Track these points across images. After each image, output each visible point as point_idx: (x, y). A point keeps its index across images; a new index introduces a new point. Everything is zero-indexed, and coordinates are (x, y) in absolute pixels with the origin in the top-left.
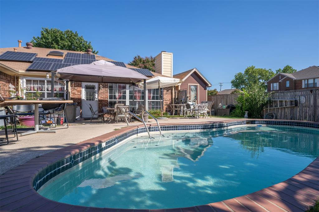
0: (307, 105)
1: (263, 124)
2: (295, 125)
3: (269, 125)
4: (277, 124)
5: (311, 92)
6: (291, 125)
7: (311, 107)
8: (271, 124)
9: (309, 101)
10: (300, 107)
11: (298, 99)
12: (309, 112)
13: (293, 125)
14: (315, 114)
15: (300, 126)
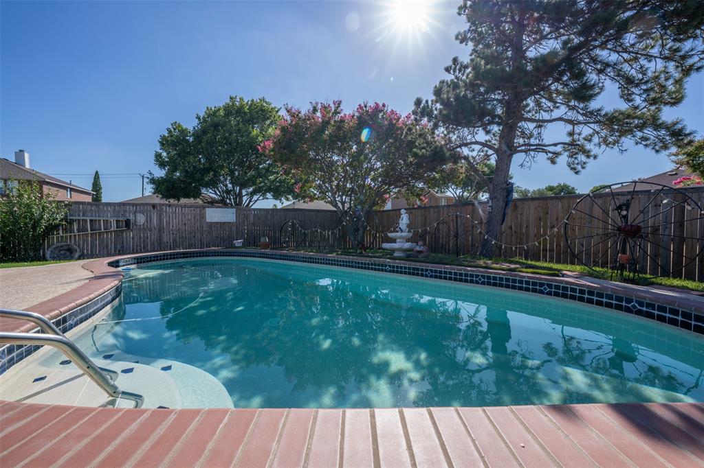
0: (147, 226)
1: (131, 264)
2: (181, 258)
3: (142, 265)
4: (154, 260)
5: (154, 208)
6: (174, 258)
7: (153, 229)
8: (144, 262)
9: (150, 220)
10: (134, 231)
11: (132, 217)
12: (151, 238)
13: (177, 258)
14: (160, 240)
15: (187, 257)
